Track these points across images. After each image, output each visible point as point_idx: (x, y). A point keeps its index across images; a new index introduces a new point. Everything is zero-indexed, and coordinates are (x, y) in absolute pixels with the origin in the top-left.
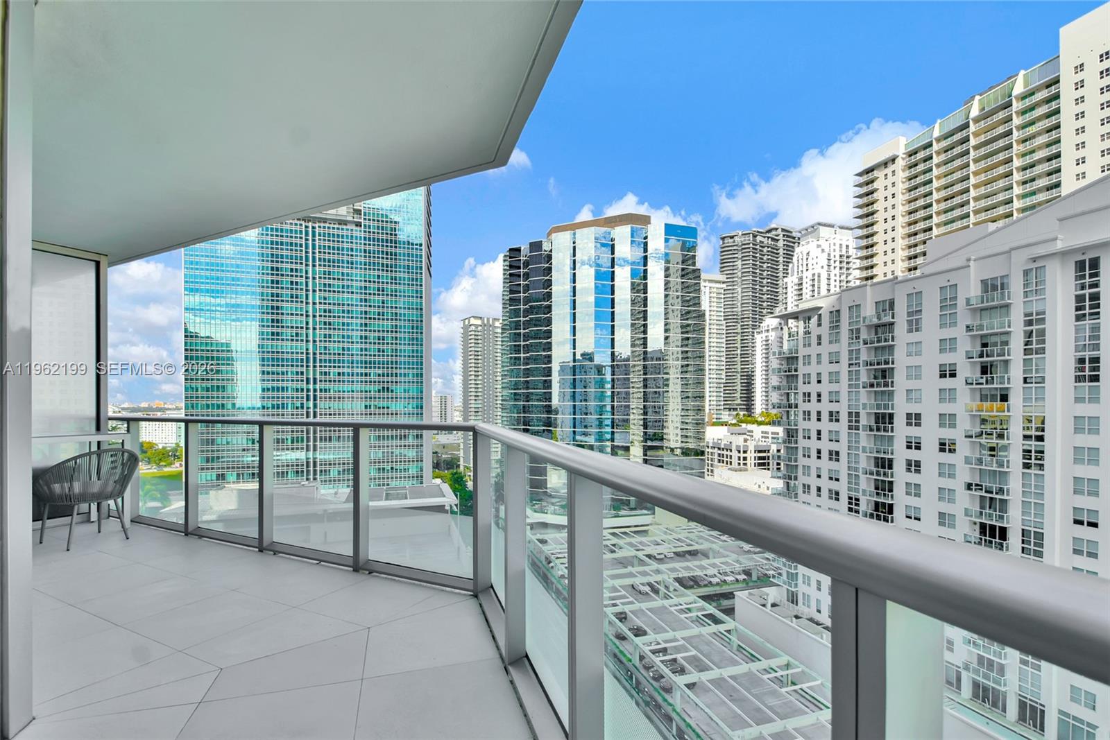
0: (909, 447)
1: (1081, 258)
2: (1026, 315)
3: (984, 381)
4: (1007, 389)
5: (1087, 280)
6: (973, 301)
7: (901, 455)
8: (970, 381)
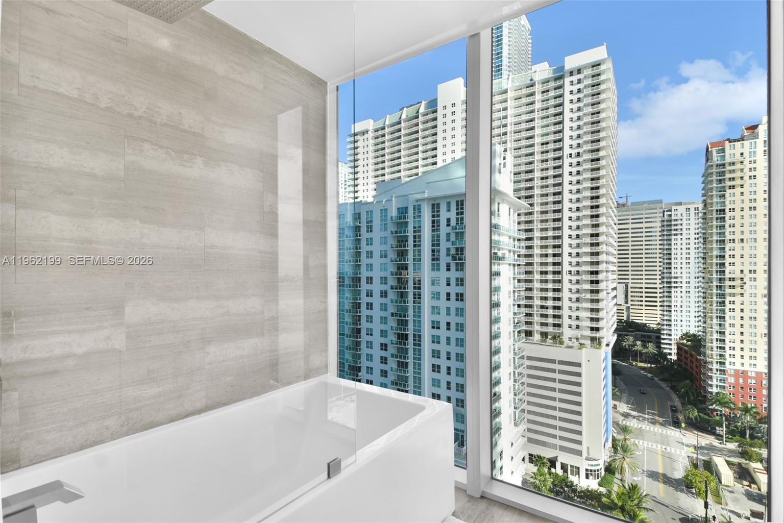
0: (367, 296)
1: (433, 203)
2: (414, 228)
3: (398, 260)
4: (407, 264)
5: (436, 213)
6: (394, 219)
7: (364, 300)
8: (393, 259)
